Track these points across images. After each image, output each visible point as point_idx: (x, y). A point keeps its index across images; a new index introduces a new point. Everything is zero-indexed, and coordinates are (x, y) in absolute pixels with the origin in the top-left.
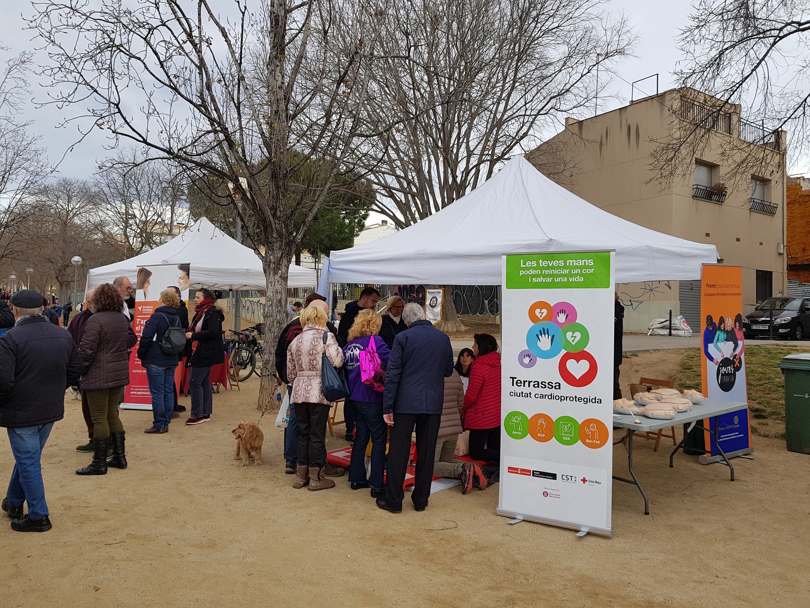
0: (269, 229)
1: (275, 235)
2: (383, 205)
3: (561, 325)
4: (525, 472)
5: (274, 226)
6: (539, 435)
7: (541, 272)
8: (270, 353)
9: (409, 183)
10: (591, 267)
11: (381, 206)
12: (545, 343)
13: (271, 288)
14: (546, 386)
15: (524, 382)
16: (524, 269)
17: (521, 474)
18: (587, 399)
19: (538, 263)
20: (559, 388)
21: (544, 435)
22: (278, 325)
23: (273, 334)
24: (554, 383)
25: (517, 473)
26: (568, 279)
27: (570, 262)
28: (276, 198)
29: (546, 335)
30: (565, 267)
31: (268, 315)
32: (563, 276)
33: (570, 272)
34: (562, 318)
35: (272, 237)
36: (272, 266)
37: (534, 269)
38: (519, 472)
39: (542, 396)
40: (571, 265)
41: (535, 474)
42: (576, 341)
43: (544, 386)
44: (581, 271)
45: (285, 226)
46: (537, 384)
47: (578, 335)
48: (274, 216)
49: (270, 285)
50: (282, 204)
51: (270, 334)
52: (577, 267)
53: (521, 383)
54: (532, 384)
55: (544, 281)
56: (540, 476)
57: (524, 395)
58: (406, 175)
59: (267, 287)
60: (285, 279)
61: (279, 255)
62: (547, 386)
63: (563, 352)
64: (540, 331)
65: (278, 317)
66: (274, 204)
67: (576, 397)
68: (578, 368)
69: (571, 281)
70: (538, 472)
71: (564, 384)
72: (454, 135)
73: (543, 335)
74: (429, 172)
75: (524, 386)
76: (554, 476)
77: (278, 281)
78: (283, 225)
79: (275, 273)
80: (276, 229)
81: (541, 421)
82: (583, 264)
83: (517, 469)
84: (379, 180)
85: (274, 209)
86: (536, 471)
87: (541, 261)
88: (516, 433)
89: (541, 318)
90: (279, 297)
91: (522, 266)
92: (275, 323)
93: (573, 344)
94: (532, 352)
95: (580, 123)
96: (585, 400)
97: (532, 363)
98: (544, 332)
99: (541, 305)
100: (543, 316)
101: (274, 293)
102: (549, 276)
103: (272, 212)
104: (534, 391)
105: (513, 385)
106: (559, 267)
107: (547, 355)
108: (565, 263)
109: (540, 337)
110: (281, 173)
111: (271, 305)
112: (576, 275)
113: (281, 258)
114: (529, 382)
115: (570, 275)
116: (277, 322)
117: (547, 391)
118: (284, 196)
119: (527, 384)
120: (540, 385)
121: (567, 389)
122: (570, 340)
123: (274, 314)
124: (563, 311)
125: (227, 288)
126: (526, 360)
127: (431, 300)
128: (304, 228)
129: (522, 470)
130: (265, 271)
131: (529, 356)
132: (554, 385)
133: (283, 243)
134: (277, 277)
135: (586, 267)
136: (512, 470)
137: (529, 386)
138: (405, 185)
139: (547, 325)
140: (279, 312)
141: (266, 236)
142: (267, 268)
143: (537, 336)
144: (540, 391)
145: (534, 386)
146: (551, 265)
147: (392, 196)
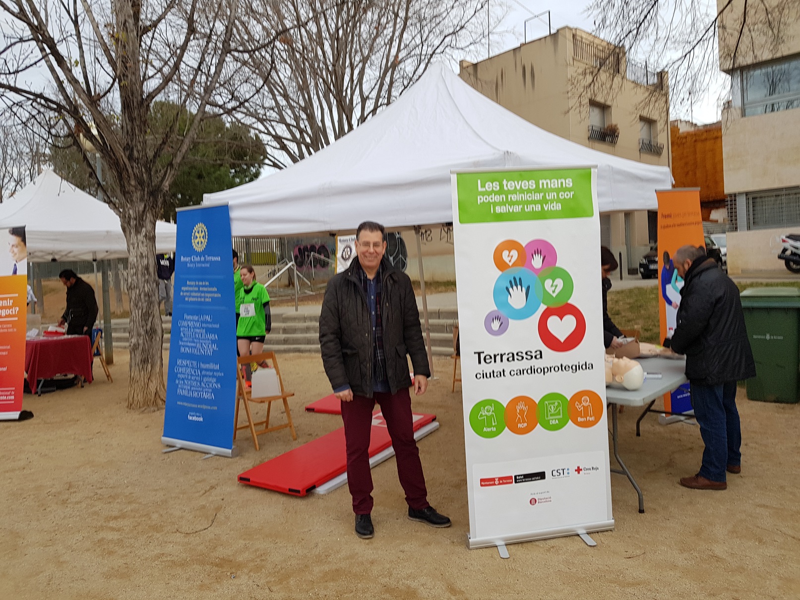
0: (124, 174)
1: (133, 183)
2: (275, 158)
3: (537, 271)
4: (504, 480)
5: (130, 170)
6: (519, 425)
7: (507, 198)
8: (139, 335)
9: (301, 131)
10: (569, 190)
11: (273, 159)
12: (517, 298)
13: (133, 252)
14: (523, 358)
15: (495, 356)
16: (483, 194)
17: (500, 484)
18: (576, 366)
19: (501, 186)
20: (541, 357)
21: (525, 425)
22: (147, 298)
23: (140, 311)
24: (533, 352)
25: (494, 484)
26: (542, 207)
27: (543, 184)
28: (131, 134)
29: (519, 287)
30: (537, 190)
31: (133, 286)
32: (535, 202)
33: (544, 197)
34: (537, 261)
35: (130, 184)
36: (133, 223)
37: (496, 193)
38: (497, 482)
39: (521, 372)
40: (545, 186)
41: (517, 479)
42: (557, 291)
43: (520, 358)
44: (558, 196)
45: (146, 170)
46: (513, 357)
47: (559, 282)
48: (130, 158)
49: (131, 247)
50: (140, 142)
51: (137, 311)
52: (552, 190)
53: (491, 358)
54: (505, 358)
55: (511, 211)
56: (524, 480)
57: (495, 375)
58: (298, 124)
59: (129, 251)
60: (152, 238)
61: (141, 208)
62: (525, 356)
63: (543, 308)
64: (511, 282)
65: (146, 289)
66: (130, 143)
67: (562, 365)
68: (561, 328)
69: (546, 209)
70: (521, 475)
71: (546, 350)
72: (347, 79)
73: (515, 287)
74: (323, 121)
75: (495, 361)
76: (542, 476)
77: (143, 242)
78: (143, 170)
79: (138, 232)
80: (134, 174)
81: (521, 406)
82: (560, 186)
83: (493, 480)
84: (267, 129)
85: (128, 148)
86: (519, 476)
87: (505, 182)
88: (489, 430)
89: (510, 264)
90: (146, 262)
91: (480, 189)
92: (142, 296)
93: (554, 295)
94: (503, 313)
95: (475, 66)
96: (574, 368)
97: (503, 328)
98: (516, 282)
99: (511, 245)
100: (513, 260)
101: (138, 258)
102: (517, 203)
103: (127, 153)
104: (507, 366)
105: (480, 362)
106: (529, 191)
107: (522, 315)
108: (537, 184)
109: (511, 290)
110: (135, 100)
111: (136, 274)
112: (552, 201)
113: (144, 211)
114: (502, 356)
115: (544, 201)
116: (145, 295)
117: (525, 364)
118: (141, 131)
119: (498, 358)
120: (516, 357)
121: (552, 357)
122: (550, 290)
123: (141, 285)
124: (538, 252)
125: (89, 257)
126: (496, 325)
127: (344, 250)
128: (173, 172)
129: (500, 479)
130: (124, 229)
131: (498, 318)
132: (534, 355)
133: (146, 192)
134: (141, 237)
135: (563, 189)
136: (486, 482)
137: (502, 361)
138: (298, 135)
139: (520, 272)
140: (147, 281)
141: (121, 184)
142: (126, 225)
143: (507, 289)
144: (517, 365)
145: (508, 360)
146: (518, 188)
147: (284, 147)
